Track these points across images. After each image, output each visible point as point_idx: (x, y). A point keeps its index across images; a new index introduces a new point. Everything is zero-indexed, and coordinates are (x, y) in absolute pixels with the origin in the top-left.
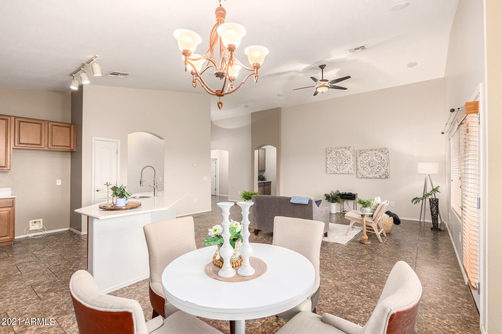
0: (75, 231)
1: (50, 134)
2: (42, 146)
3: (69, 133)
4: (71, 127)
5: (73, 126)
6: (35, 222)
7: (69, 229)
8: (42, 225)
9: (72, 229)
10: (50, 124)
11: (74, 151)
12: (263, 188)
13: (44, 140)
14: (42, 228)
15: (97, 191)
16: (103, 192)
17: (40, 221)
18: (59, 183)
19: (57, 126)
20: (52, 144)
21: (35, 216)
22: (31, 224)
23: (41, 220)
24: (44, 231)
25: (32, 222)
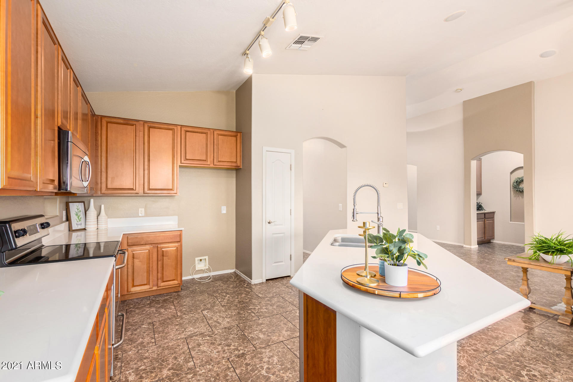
0: (244, 277)
1: (215, 147)
2: (207, 162)
3: (235, 144)
4: (237, 135)
5: (239, 134)
6: (201, 260)
7: (234, 271)
8: (208, 264)
9: (239, 272)
10: (216, 133)
11: (240, 168)
12: (482, 222)
13: (210, 154)
14: (208, 268)
15: (269, 223)
16: (275, 225)
17: (205, 259)
18: (224, 210)
19: (223, 136)
20: (218, 160)
21: (200, 252)
22: (197, 262)
23: (207, 257)
24: (210, 272)
25: (198, 260)
